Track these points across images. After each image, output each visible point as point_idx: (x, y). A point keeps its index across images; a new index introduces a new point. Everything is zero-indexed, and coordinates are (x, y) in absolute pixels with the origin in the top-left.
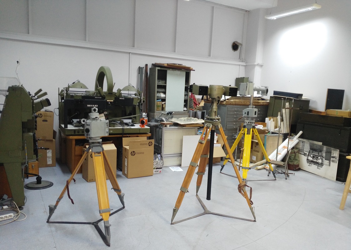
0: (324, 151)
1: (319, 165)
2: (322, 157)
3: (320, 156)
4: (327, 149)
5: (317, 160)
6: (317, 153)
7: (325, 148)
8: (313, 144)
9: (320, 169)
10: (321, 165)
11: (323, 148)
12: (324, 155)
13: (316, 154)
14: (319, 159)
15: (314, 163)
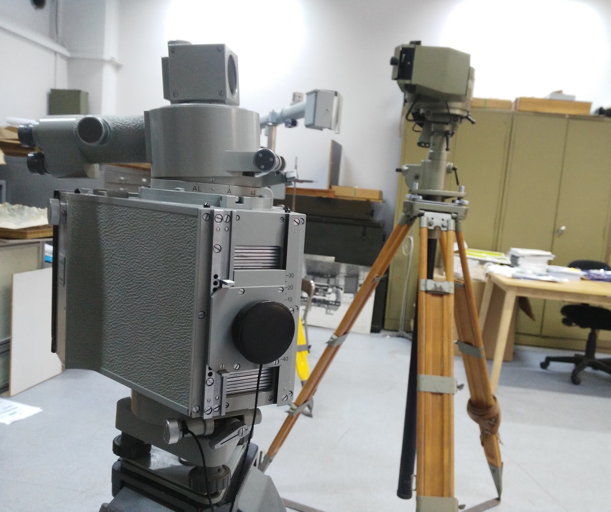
0: (343, 275)
1: (330, 306)
2: (337, 287)
3: (332, 287)
4: (348, 269)
5: (324, 296)
6: (326, 280)
7: (343, 268)
8: (316, 263)
9: (332, 314)
10: (335, 305)
11: (339, 269)
12: (342, 282)
13: (323, 282)
14: (330, 293)
15: (317, 304)
